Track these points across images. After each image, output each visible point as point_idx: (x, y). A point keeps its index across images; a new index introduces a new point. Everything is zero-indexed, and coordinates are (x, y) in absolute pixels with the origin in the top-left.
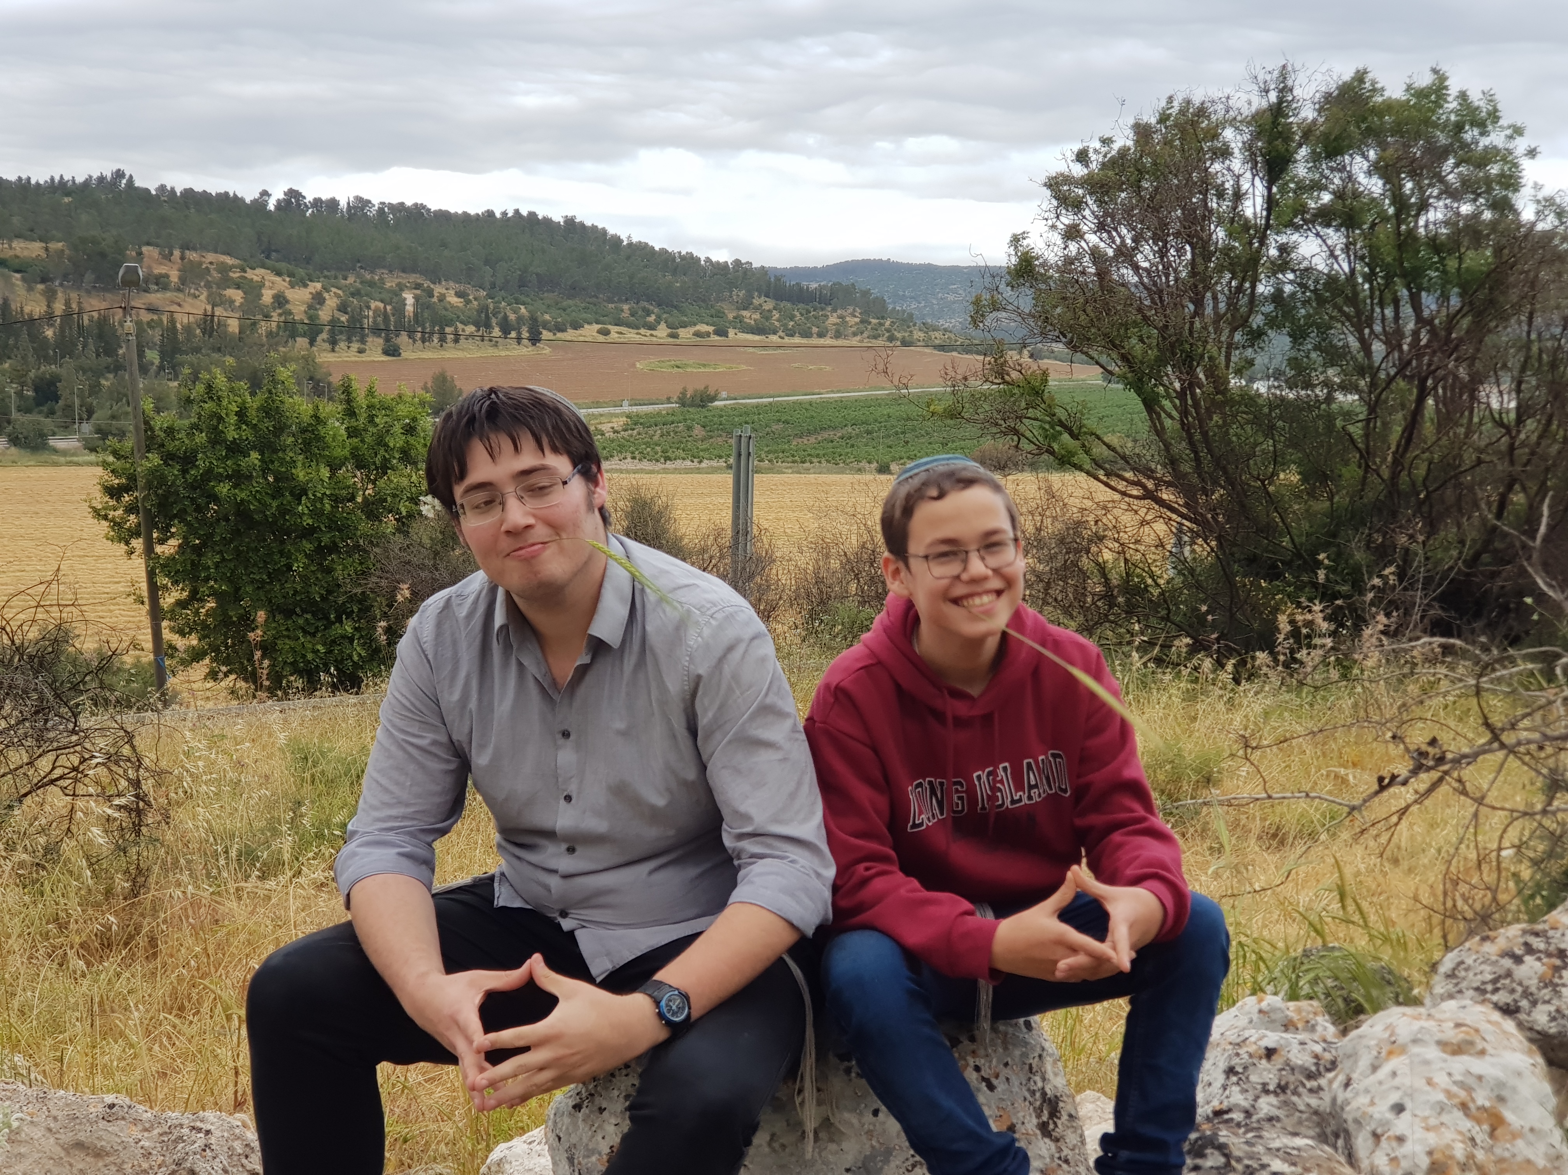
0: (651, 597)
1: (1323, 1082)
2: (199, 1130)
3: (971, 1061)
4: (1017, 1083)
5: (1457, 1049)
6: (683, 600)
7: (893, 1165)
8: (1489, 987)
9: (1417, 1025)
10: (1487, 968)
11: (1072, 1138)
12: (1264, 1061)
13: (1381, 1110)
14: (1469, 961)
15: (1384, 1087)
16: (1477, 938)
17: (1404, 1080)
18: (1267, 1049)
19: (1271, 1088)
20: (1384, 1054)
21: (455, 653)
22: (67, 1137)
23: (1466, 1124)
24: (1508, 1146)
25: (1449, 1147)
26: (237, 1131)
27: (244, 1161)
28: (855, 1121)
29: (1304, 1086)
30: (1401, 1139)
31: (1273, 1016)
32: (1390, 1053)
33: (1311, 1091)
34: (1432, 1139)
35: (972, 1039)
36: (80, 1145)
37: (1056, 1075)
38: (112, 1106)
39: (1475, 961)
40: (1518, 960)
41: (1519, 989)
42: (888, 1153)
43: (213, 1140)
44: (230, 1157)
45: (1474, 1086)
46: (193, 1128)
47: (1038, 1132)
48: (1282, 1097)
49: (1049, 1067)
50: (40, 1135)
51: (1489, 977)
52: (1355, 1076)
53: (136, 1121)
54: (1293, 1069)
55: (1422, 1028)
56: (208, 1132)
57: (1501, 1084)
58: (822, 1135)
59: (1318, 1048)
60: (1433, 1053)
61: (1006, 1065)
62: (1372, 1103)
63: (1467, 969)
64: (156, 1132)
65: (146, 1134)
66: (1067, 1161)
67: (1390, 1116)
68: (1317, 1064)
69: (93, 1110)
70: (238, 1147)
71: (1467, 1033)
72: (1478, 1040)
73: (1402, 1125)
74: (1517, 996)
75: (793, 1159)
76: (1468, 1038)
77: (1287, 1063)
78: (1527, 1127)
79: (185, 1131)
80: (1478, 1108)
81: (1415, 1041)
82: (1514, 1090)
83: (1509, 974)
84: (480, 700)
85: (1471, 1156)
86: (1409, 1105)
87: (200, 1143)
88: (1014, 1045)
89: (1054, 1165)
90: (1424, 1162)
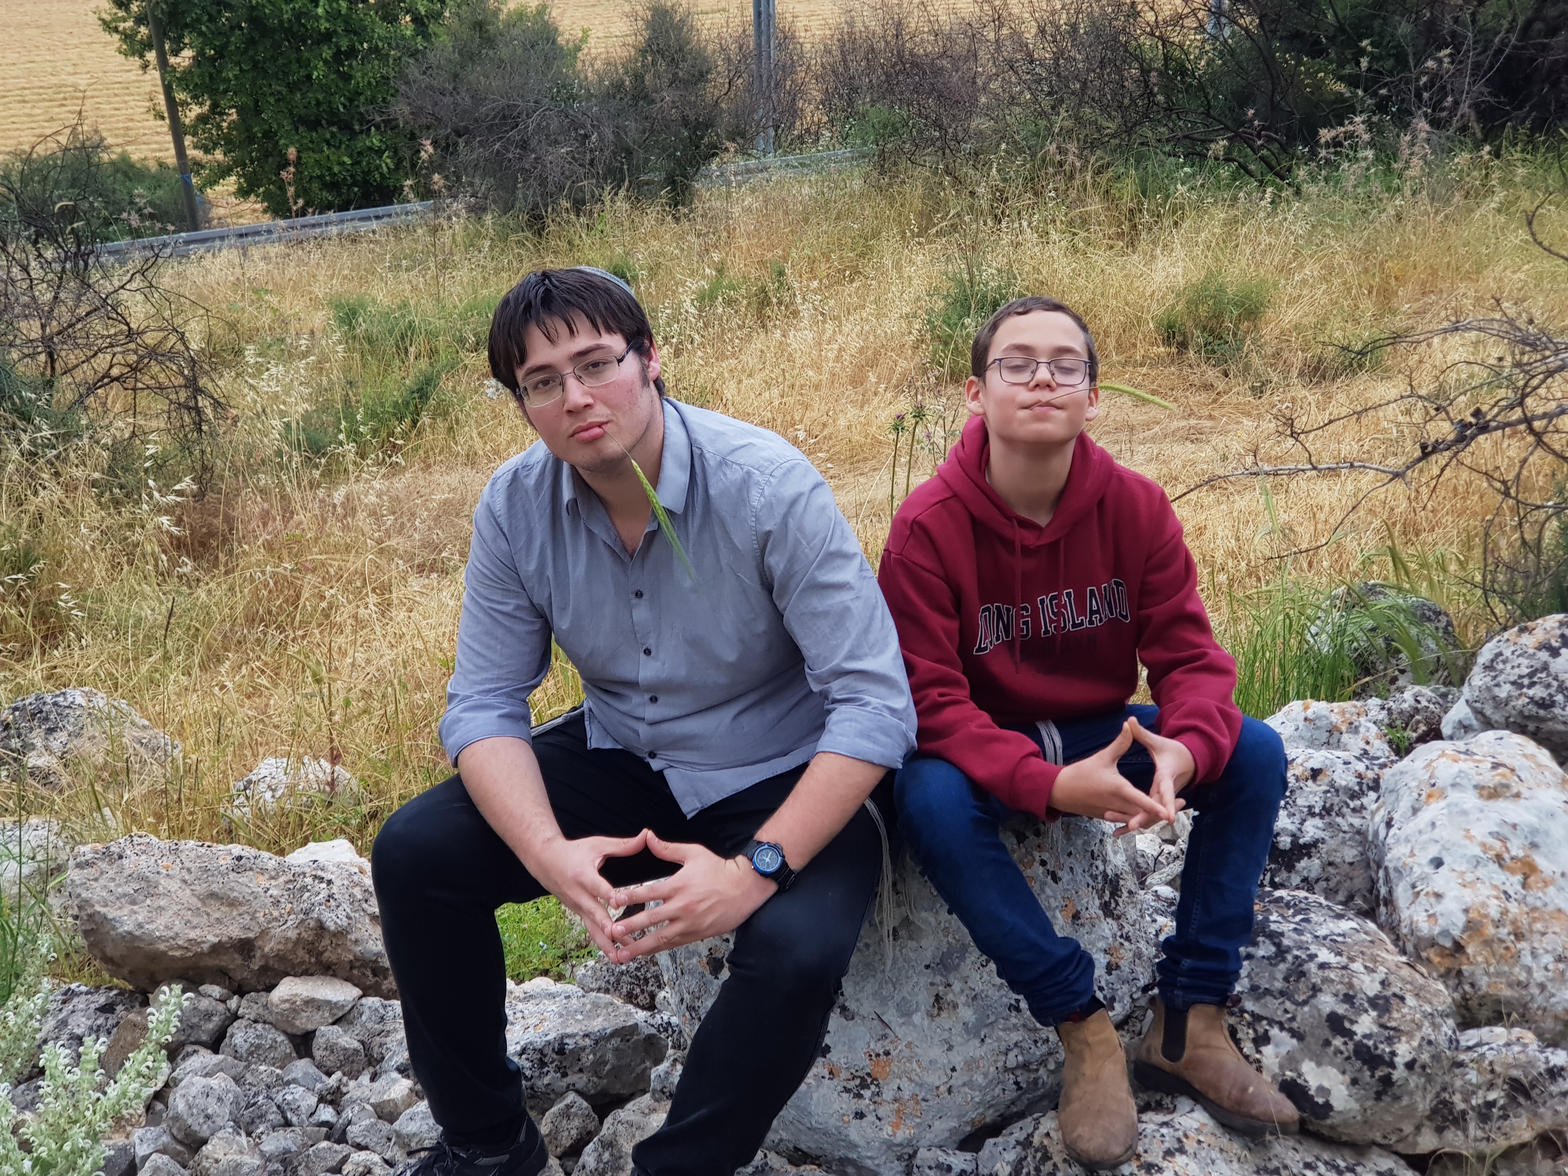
0: (712, 461)
1: (1365, 800)
2: (321, 879)
3: (1037, 855)
4: (1080, 871)
5: (1493, 793)
6: (742, 461)
7: (968, 961)
8: (1526, 681)
9: (1456, 768)
10: (1524, 662)
11: (1132, 914)
12: (1310, 783)
13: (1421, 865)
14: (1507, 653)
15: (1424, 837)
16: (1516, 629)
17: (1443, 833)
18: (1312, 769)
19: (1317, 810)
20: (1423, 797)
21: (528, 524)
22: (201, 889)
23: (1500, 877)
24: (1540, 894)
25: (1484, 905)
26: (355, 878)
27: (365, 906)
28: (932, 920)
29: (1348, 806)
30: (1438, 896)
31: (1318, 723)
32: (1430, 796)
33: (1354, 810)
34: (1469, 897)
35: (1038, 834)
36: (213, 895)
37: (1115, 853)
38: (240, 858)
39: (1513, 653)
40: (1555, 653)
41: (1555, 684)
42: (963, 951)
43: (335, 890)
44: (352, 903)
45: (1510, 836)
46: (315, 877)
47: (1101, 913)
48: (1327, 819)
49: (1109, 848)
50: (176, 887)
51: (1525, 671)
52: (1396, 816)
53: (263, 871)
54: (1337, 791)
55: (1460, 771)
56: (330, 882)
57: (1534, 831)
58: (902, 933)
59: (1361, 767)
60: (1470, 800)
61: (1070, 854)
62: (1412, 854)
63: (1505, 662)
64: (282, 880)
65: (273, 882)
66: (1128, 939)
67: (1429, 870)
68: (1360, 784)
69: (222, 862)
70: (358, 893)
71: (1503, 775)
72: (1513, 780)
73: (1441, 880)
74: (1552, 691)
75: (878, 957)
76: (1504, 781)
77: (1332, 784)
78: (1558, 872)
79: (309, 880)
80: (1512, 858)
81: (1453, 785)
82: (1547, 833)
83: (1545, 667)
84: (555, 568)
85: (1505, 912)
86: (1447, 859)
87: (324, 894)
88: (1077, 835)
89: (1117, 944)
90: (1461, 920)
